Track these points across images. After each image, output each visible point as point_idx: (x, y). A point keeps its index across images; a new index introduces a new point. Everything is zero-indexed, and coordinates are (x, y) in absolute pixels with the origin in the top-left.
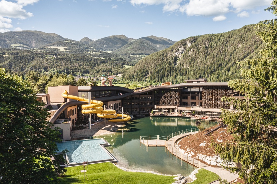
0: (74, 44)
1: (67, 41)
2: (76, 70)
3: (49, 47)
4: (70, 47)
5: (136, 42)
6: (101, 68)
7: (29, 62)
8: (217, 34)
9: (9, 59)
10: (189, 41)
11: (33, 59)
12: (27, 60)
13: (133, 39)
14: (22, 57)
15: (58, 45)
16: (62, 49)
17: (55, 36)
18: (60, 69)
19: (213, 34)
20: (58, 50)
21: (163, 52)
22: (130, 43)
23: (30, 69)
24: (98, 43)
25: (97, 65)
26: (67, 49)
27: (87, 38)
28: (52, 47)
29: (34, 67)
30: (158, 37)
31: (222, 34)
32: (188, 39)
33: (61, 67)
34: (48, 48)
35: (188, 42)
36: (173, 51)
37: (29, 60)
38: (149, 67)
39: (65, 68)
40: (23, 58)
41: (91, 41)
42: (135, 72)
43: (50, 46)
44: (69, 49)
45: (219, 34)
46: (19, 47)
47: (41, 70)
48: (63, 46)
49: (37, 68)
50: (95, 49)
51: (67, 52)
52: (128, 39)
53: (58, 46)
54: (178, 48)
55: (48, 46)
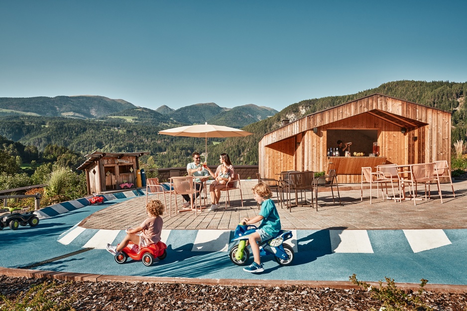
0: (147, 113)
1: (137, 110)
2: (143, 147)
3: (113, 117)
4: (141, 117)
5: (230, 111)
6: (179, 144)
7: (77, 135)
8: (343, 97)
9: (49, 130)
10: (303, 106)
11: (83, 132)
12: (75, 132)
13: (226, 108)
14: (67, 128)
15: (126, 115)
16: (129, 119)
17: (123, 103)
18: (121, 145)
19: (337, 97)
20: (124, 120)
21: (266, 121)
22: (222, 113)
23: (77, 144)
24: (180, 113)
25: (175, 140)
26: (136, 120)
27: (167, 107)
28: (116, 117)
29: (83, 142)
30: (259, 106)
31: (349, 96)
32: (300, 103)
33: (122, 142)
34: (110, 118)
35: (301, 107)
36: (279, 120)
37: (78, 133)
38: (245, 143)
39: (127, 144)
40: (70, 129)
41: (171, 110)
42: (225, 150)
43: (115, 115)
44: (139, 120)
45: (346, 96)
46: (72, 116)
47: (92, 146)
48: (132, 116)
49: (87, 144)
50: (175, 121)
51: (136, 123)
52: (219, 108)
53: (124, 115)
54: (287, 116)
55: (111, 115)
